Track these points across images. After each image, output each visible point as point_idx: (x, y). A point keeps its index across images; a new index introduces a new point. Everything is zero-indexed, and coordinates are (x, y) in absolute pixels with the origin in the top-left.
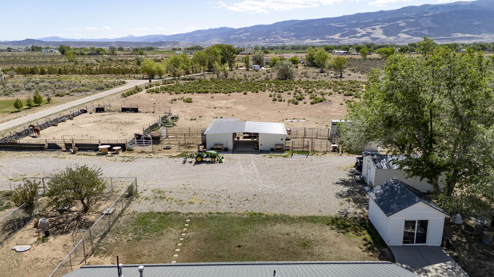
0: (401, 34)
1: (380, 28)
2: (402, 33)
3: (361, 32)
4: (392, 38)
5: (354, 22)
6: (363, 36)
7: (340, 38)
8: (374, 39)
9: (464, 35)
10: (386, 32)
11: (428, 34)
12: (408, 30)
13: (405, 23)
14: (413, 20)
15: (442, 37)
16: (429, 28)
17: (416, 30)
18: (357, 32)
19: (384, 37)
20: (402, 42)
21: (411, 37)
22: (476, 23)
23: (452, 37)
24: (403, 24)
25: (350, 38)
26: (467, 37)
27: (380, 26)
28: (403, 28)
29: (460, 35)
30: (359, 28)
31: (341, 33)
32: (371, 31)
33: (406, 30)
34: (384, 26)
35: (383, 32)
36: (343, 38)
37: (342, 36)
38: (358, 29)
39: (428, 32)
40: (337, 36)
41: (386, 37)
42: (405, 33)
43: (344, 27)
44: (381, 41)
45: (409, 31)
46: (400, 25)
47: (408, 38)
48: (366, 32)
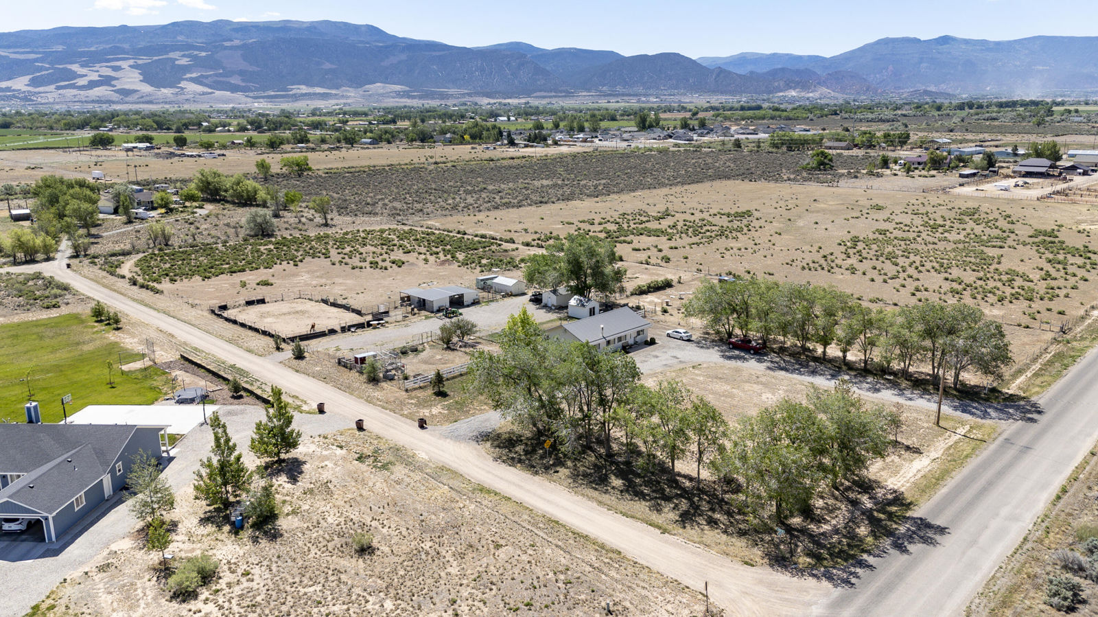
0: (185, 82)
1: (130, 66)
2: (186, 79)
3: (86, 75)
4: (167, 92)
5: (60, 48)
6: (92, 85)
7: (30, 89)
8: (125, 93)
9: (311, 90)
10: (149, 77)
11: (244, 84)
12: (199, 74)
13: (188, 59)
14: (204, 54)
15: (273, 93)
16: (242, 73)
17: (216, 75)
18: (76, 76)
19: (146, 88)
20: (194, 101)
21: (210, 91)
22: (327, 66)
23: (291, 93)
24: (184, 61)
25: (58, 88)
26: (319, 93)
27: (131, 62)
28: (186, 69)
29: (304, 89)
30: (77, 65)
31: (31, 76)
32: (113, 74)
33: (194, 75)
34: (140, 62)
35: (141, 78)
36: (41, 89)
37: (35, 82)
38: (75, 67)
39: (243, 80)
40: (20, 84)
41: (153, 88)
42: (192, 80)
43: (36, 60)
44: (142, 97)
45: (202, 76)
46: (177, 62)
47: (204, 94)
48: (100, 76)
